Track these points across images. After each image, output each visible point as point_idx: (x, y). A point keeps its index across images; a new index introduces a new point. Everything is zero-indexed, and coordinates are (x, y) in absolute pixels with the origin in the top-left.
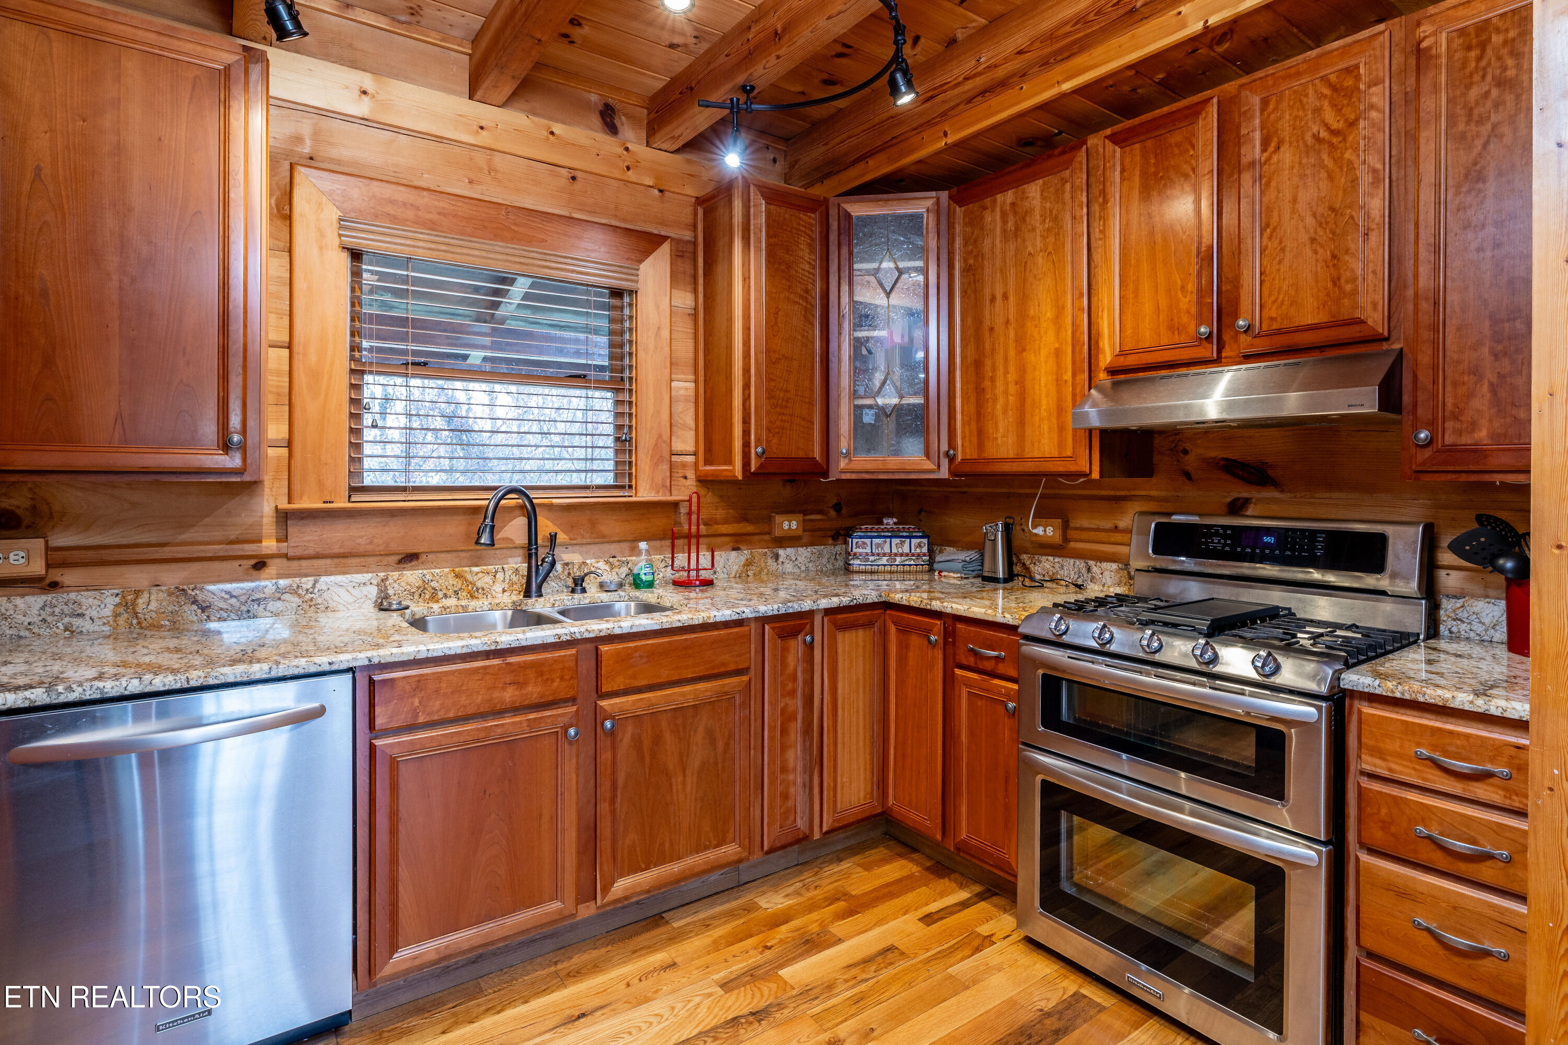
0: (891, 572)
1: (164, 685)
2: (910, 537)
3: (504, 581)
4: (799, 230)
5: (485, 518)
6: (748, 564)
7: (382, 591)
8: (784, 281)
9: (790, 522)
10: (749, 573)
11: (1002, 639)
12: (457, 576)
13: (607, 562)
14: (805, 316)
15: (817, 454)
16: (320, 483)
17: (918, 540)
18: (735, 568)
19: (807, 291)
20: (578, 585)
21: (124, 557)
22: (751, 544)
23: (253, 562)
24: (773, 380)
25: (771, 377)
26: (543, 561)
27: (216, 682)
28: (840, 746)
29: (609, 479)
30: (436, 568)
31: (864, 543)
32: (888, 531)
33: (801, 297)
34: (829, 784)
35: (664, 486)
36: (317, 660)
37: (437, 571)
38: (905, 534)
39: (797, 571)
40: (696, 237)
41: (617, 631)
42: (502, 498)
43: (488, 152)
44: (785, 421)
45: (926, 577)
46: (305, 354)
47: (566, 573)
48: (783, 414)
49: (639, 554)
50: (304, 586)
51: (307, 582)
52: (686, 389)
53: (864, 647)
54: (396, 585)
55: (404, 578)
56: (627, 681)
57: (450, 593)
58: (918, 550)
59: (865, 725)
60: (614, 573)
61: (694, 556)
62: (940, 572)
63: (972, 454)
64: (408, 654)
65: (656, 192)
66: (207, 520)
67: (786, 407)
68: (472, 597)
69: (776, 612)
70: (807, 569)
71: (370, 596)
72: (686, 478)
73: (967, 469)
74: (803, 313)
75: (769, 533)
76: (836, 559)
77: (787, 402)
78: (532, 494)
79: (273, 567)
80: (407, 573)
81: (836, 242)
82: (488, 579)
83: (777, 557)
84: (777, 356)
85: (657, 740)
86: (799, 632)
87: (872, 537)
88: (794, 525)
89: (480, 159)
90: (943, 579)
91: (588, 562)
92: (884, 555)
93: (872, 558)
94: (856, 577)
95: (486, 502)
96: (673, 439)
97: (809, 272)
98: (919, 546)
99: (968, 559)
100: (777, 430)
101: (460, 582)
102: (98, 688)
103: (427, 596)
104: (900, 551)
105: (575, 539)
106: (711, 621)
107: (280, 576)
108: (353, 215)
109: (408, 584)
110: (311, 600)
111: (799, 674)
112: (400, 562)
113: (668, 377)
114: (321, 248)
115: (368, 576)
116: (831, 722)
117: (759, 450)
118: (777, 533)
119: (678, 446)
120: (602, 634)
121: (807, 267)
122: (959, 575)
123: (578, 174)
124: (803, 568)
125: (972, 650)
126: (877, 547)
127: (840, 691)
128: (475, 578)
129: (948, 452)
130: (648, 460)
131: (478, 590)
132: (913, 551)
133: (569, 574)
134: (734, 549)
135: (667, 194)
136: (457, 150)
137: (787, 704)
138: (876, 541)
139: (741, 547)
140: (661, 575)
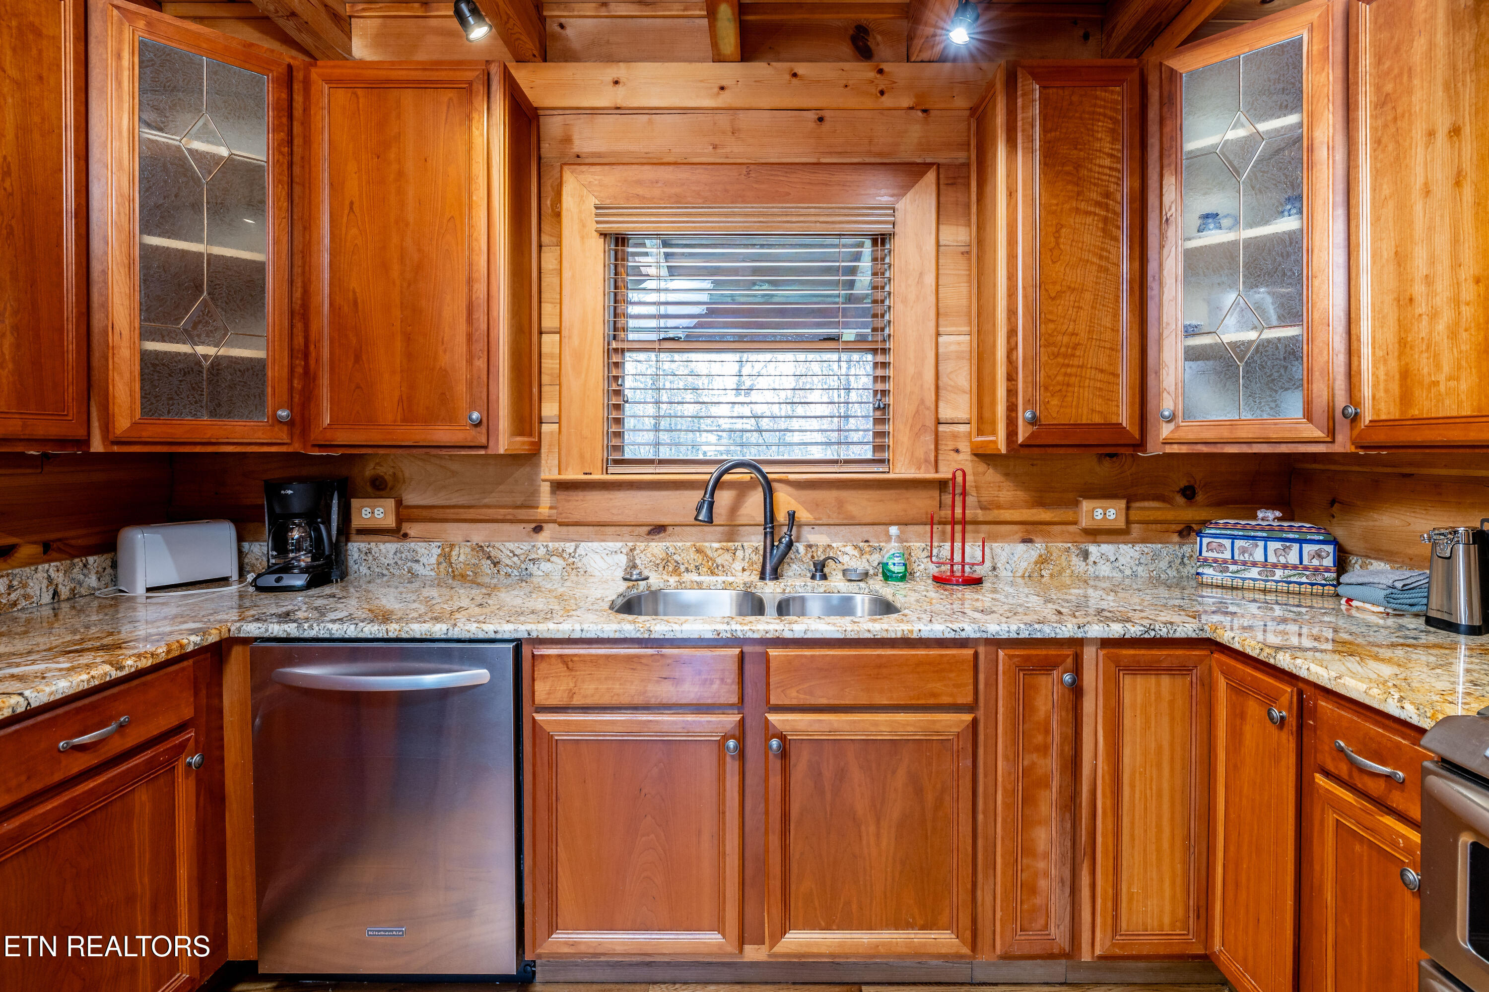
0: (1264, 591)
1: (371, 634)
2: (1301, 542)
3: (743, 559)
4: (1094, 113)
5: (705, 493)
6: (1043, 561)
7: (631, 561)
8: (1070, 187)
9: (1105, 510)
10: (1043, 573)
11: (1398, 745)
12: (699, 551)
13: (856, 547)
14: (1104, 230)
15: (1124, 416)
16: (582, 457)
17: (1317, 547)
18: (1024, 565)
19: (1108, 195)
20: (820, 570)
21: (445, 516)
22: (1048, 536)
23: (533, 525)
24: (1052, 321)
25: (1049, 317)
26: (780, 541)
27: (408, 636)
28: (1126, 837)
29: (867, 453)
30: (681, 541)
31: (1221, 545)
32: (1262, 530)
33: (1098, 204)
34: (1105, 891)
35: (926, 461)
36: (485, 627)
37: (679, 544)
38: (1291, 536)
39: (1117, 575)
40: (969, 158)
41: (788, 635)
42: (726, 471)
43: (731, 112)
44: (1070, 375)
45: (1330, 604)
46: (570, 337)
47: (809, 555)
48: (1068, 366)
49: (889, 538)
50: (568, 551)
51: (570, 547)
52: (959, 343)
53: (1172, 703)
54: (642, 555)
55: (650, 549)
56: (802, 696)
57: (691, 567)
58: (1316, 562)
59: (1172, 819)
60: (864, 560)
61: (958, 545)
62: (1349, 600)
63: (1389, 411)
64: (563, 632)
65: (920, 113)
66: (501, 487)
67: (1073, 355)
68: (713, 573)
69: (1013, 635)
70: (1134, 575)
71: (620, 564)
72: (957, 451)
73: (1381, 437)
74: (1101, 225)
75: (1075, 523)
76: (1182, 563)
77: (1074, 348)
78: (765, 469)
79: (549, 529)
80: (653, 544)
81: (1158, 119)
82: (728, 556)
83: (1086, 555)
84: (1058, 288)
85: (841, 775)
86: (1055, 666)
87: (1233, 538)
88: (1112, 514)
89: (723, 120)
90: (1354, 612)
91: (834, 545)
92: (1254, 564)
93: (1232, 568)
94: (1206, 592)
95: (708, 476)
96: (941, 404)
97: (1111, 168)
98: (1318, 555)
99: (1399, 585)
100: (1058, 388)
101: (701, 558)
102: (328, 629)
103: (670, 569)
104: (1283, 560)
105: (820, 519)
106: (915, 636)
107: (553, 539)
108: (608, 201)
109: (653, 555)
110: (573, 563)
111: (1055, 725)
112: (649, 533)
113: (932, 331)
114: (582, 238)
115: (619, 545)
116: (1109, 803)
117: (1028, 415)
118: (1084, 523)
119: (946, 413)
120: (768, 636)
121: (1107, 162)
122: (1381, 609)
123: (827, 114)
124: (1128, 572)
125: (1341, 750)
126: (1243, 551)
127: (1127, 760)
128: (716, 555)
129: (1345, 408)
130: (907, 433)
131: (718, 566)
132: (1305, 562)
133: (813, 557)
134: (1025, 541)
135: (933, 113)
136: (701, 117)
137: (1034, 764)
138: (1239, 543)
139: (1034, 538)
140: (922, 566)
